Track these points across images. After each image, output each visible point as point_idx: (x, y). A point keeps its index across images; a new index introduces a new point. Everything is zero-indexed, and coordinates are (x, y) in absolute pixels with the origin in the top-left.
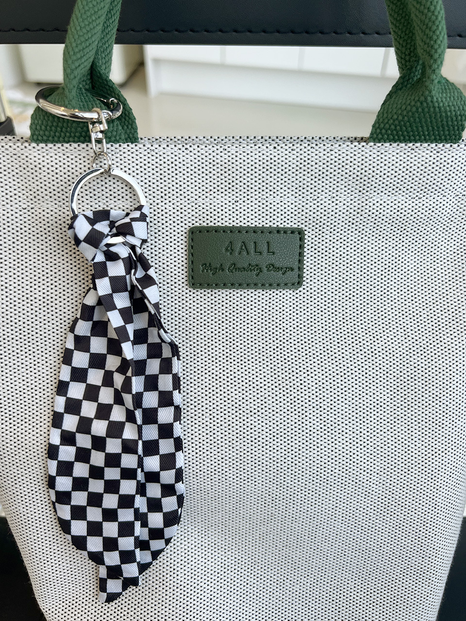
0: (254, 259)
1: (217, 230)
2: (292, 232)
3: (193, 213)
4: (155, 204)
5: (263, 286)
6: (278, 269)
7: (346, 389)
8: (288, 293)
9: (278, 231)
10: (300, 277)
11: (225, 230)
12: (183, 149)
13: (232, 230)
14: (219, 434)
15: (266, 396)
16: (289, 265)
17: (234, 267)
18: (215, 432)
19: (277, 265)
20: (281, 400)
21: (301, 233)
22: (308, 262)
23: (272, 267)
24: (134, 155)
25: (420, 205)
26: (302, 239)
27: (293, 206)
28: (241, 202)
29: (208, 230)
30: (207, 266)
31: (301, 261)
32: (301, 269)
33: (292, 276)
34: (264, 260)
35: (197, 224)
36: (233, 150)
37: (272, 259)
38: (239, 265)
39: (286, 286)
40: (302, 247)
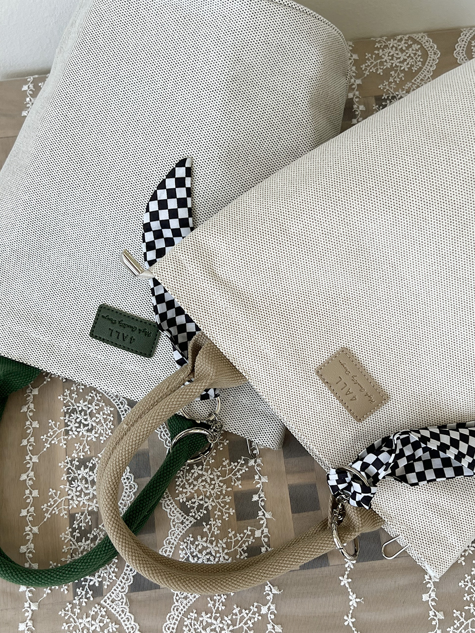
0: (121, 330)
2: (96, 336)
3: (146, 365)
5: (121, 313)
6: (110, 320)
8: (109, 303)
9: (103, 340)
10: (99, 310)
11: (132, 351)
13: (128, 350)
16: (104, 320)
17: (133, 329)
19: (110, 322)
21: (92, 335)
22: (93, 317)
23: (113, 322)
26: (92, 331)
29: (141, 354)
30: (147, 334)
31: (96, 319)
32: (98, 315)
34: (116, 328)
35: (146, 358)
37: (111, 326)
38: (130, 329)
39: (109, 308)
40: (94, 327)
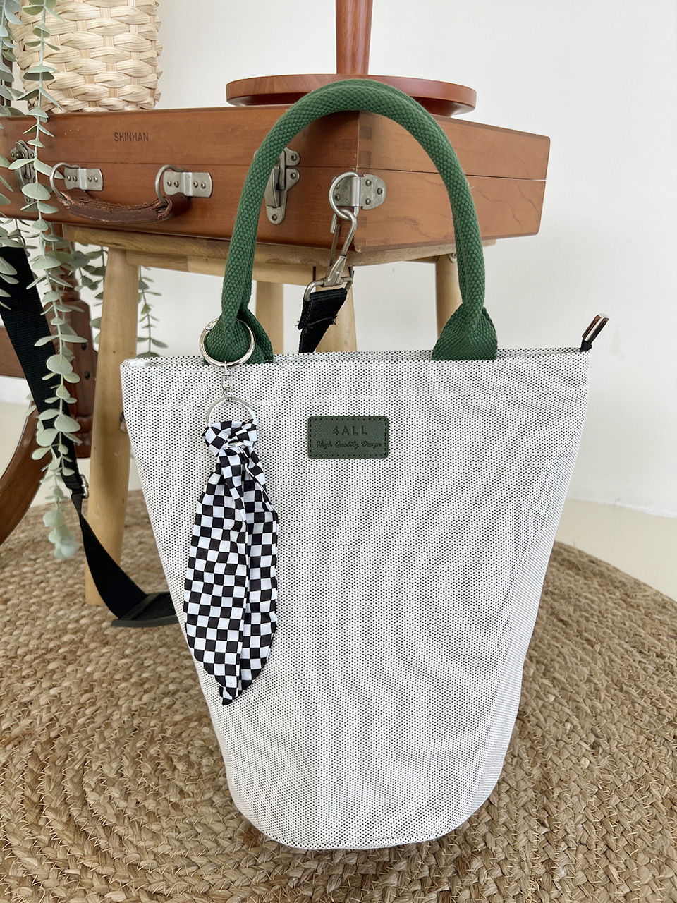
0: (352, 438)
1: (327, 418)
2: (380, 419)
3: (311, 407)
4: (285, 402)
5: (360, 457)
6: (370, 445)
7: (419, 529)
8: (378, 461)
9: (370, 418)
10: (387, 450)
11: (332, 418)
12: (304, 365)
13: (337, 418)
14: (329, 560)
15: (362, 533)
16: (377, 441)
17: (339, 444)
18: (326, 558)
20: (373, 536)
21: (385, 420)
22: (392, 440)
23: (366, 444)
24: (271, 371)
25: (470, 400)
27: (380, 402)
28: (344, 399)
29: (321, 418)
31: (386, 439)
32: (387, 444)
33: (382, 449)
34: (360, 438)
35: (314, 415)
36: (338, 365)
37: (366, 438)
39: (376, 457)
40: (387, 429)
